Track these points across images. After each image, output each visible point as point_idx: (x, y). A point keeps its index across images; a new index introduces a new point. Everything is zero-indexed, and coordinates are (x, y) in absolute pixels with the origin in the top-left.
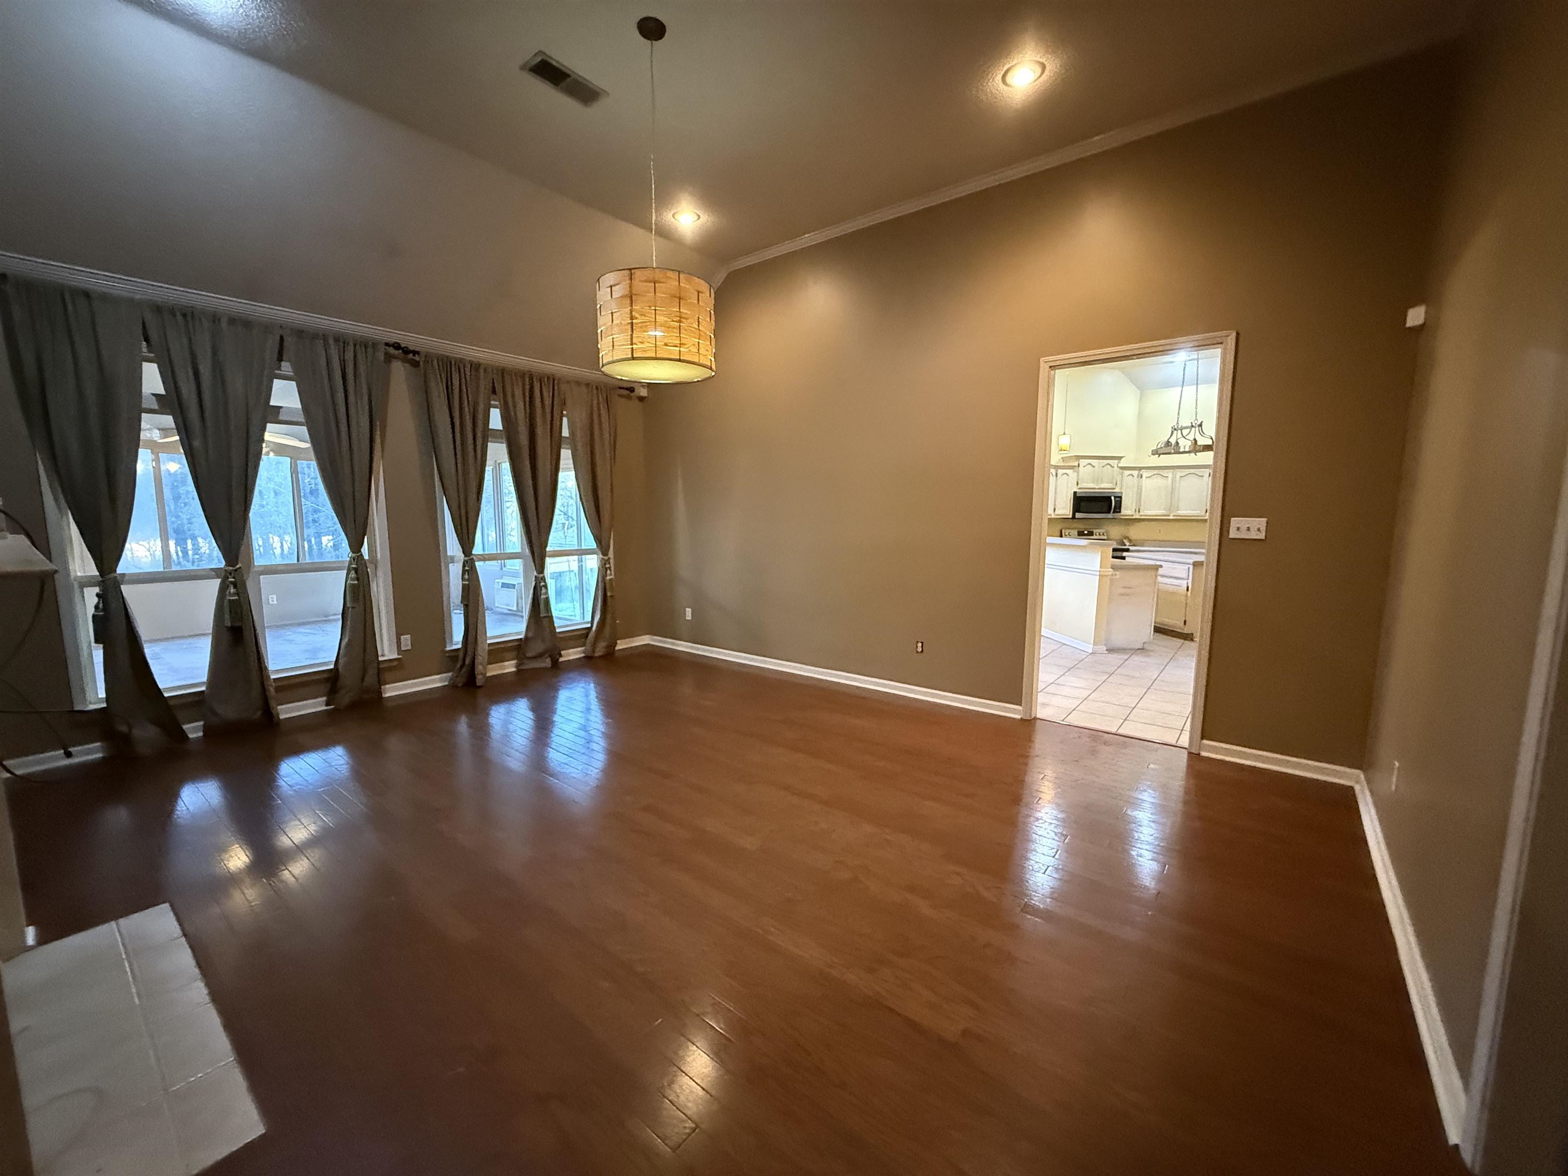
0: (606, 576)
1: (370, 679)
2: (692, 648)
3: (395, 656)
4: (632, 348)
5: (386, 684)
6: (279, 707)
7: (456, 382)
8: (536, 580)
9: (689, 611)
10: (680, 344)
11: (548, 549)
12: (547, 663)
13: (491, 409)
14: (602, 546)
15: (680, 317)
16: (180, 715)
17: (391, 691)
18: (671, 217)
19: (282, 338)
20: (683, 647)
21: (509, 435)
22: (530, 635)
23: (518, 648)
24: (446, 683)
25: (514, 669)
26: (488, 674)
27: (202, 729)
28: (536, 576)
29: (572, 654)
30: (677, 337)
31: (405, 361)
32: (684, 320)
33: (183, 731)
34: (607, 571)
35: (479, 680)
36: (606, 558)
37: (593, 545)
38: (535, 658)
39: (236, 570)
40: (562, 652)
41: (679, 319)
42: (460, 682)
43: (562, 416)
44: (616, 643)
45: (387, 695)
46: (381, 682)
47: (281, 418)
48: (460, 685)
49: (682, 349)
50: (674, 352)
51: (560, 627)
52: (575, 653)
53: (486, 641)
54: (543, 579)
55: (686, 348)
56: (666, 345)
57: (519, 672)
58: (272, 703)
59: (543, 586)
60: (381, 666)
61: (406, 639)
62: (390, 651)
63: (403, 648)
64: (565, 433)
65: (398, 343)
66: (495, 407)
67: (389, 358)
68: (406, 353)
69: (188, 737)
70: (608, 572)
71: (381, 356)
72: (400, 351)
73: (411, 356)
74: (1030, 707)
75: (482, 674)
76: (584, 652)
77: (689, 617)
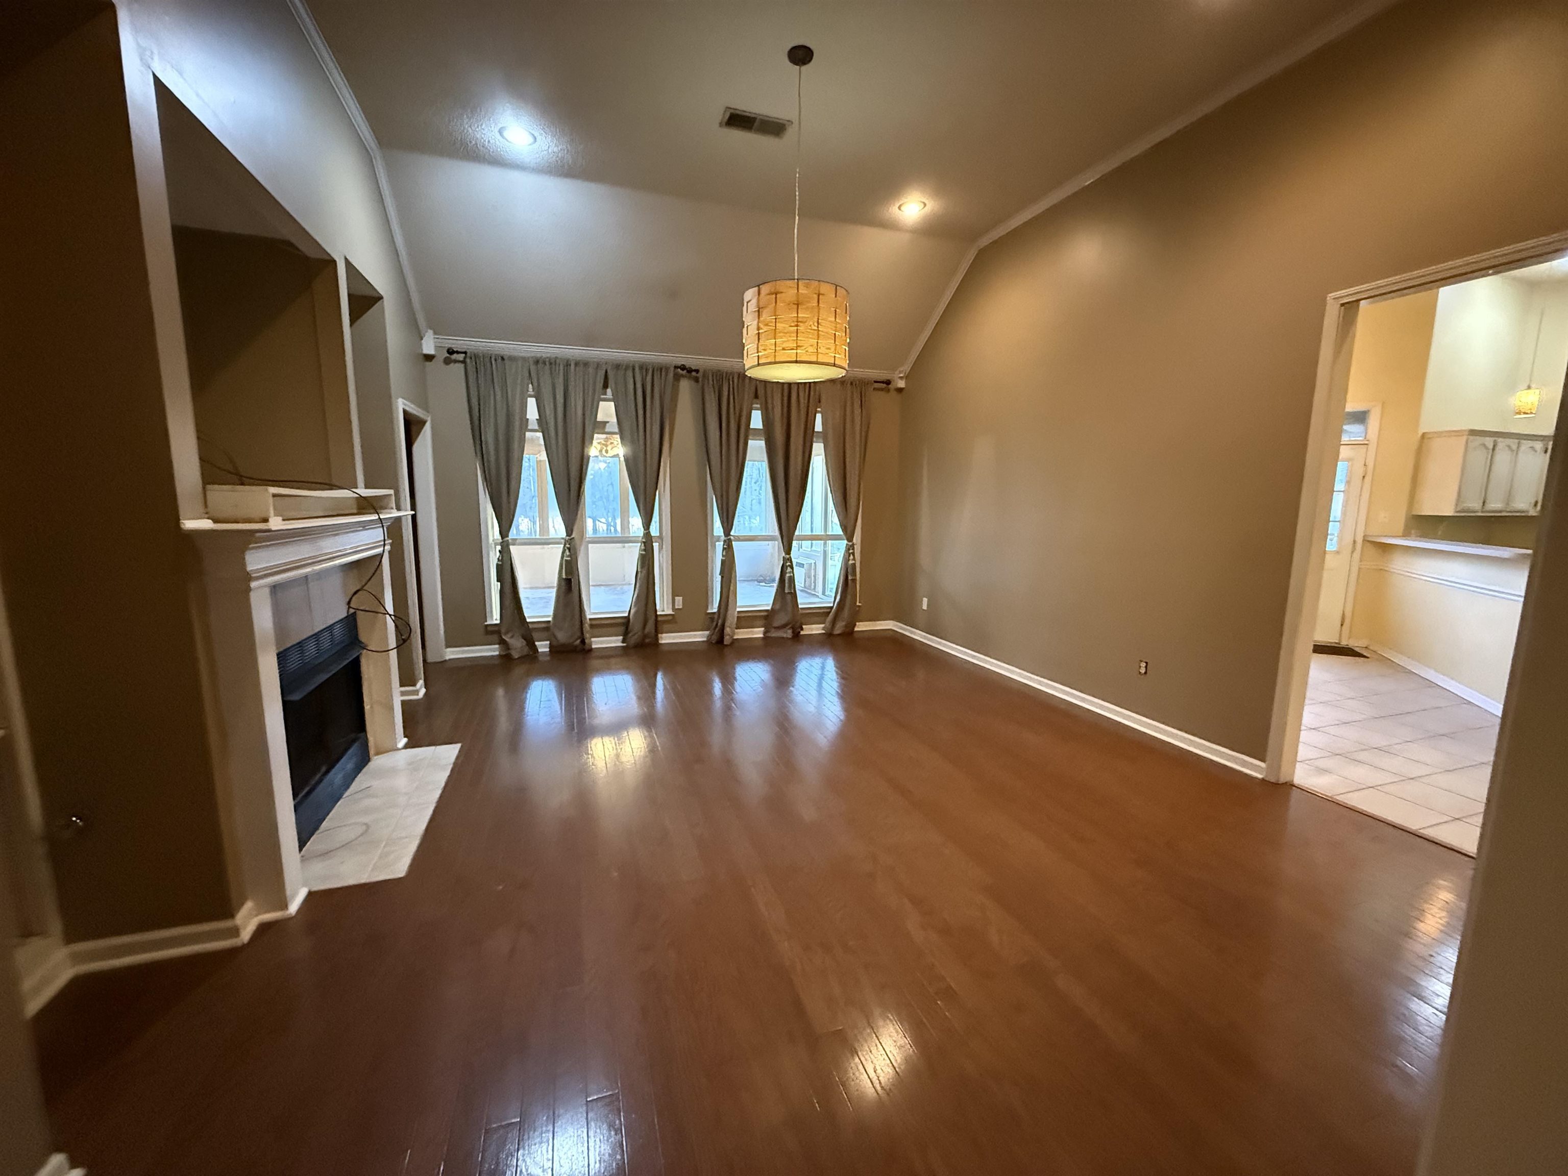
0: (849, 561)
1: (650, 627)
2: (925, 638)
3: (670, 612)
4: (758, 356)
5: (662, 633)
6: (593, 639)
7: (725, 393)
8: (783, 561)
9: (925, 600)
10: (797, 347)
11: (797, 533)
12: (788, 634)
13: (753, 411)
14: (848, 531)
15: (797, 322)
16: (535, 635)
17: (666, 639)
18: (898, 209)
19: (606, 372)
20: (918, 635)
21: (768, 433)
22: (777, 607)
23: (766, 618)
24: (705, 639)
25: (761, 636)
26: (735, 637)
27: (548, 646)
28: (784, 557)
29: (814, 629)
30: (794, 340)
31: (690, 378)
32: (801, 324)
33: (535, 646)
34: (849, 556)
35: (727, 640)
36: (850, 543)
37: (839, 531)
38: (778, 628)
39: (571, 539)
40: (804, 627)
41: (796, 323)
42: (715, 638)
43: (816, 412)
44: (855, 625)
45: (663, 642)
46: (657, 631)
47: (607, 430)
48: (713, 642)
49: (798, 351)
50: (792, 356)
51: (801, 604)
52: (817, 629)
53: (736, 609)
54: (790, 560)
55: (802, 350)
56: (784, 349)
57: (765, 638)
58: (587, 635)
59: (789, 565)
60: (659, 619)
61: (679, 600)
62: (668, 608)
63: (676, 607)
64: (818, 427)
65: (683, 365)
66: (757, 409)
67: (677, 378)
68: (690, 371)
69: (537, 650)
70: (852, 557)
71: (671, 375)
72: (685, 371)
73: (694, 374)
74: (1276, 766)
75: (729, 635)
76: (823, 629)
77: (925, 607)
